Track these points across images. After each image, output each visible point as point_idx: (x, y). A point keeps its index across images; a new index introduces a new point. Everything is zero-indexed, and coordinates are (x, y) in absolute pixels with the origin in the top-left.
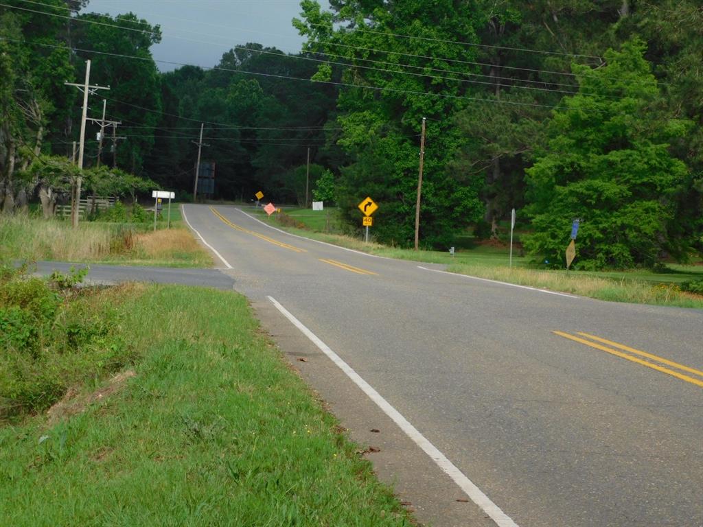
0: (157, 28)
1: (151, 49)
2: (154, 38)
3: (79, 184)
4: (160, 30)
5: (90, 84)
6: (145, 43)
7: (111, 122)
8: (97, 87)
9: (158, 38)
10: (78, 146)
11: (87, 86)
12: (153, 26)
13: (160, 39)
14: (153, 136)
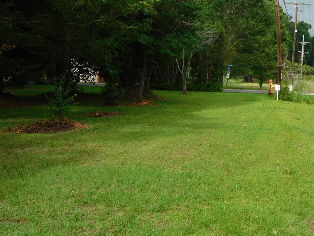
0: (310, 25)
1: (308, 30)
2: (309, 28)
3: (302, 70)
4: (311, 25)
5: (304, 42)
6: (307, 29)
7: (306, 52)
8: (306, 43)
9: (310, 27)
10: (301, 60)
11: (303, 42)
12: (309, 24)
13: (311, 28)
14: (309, 56)
